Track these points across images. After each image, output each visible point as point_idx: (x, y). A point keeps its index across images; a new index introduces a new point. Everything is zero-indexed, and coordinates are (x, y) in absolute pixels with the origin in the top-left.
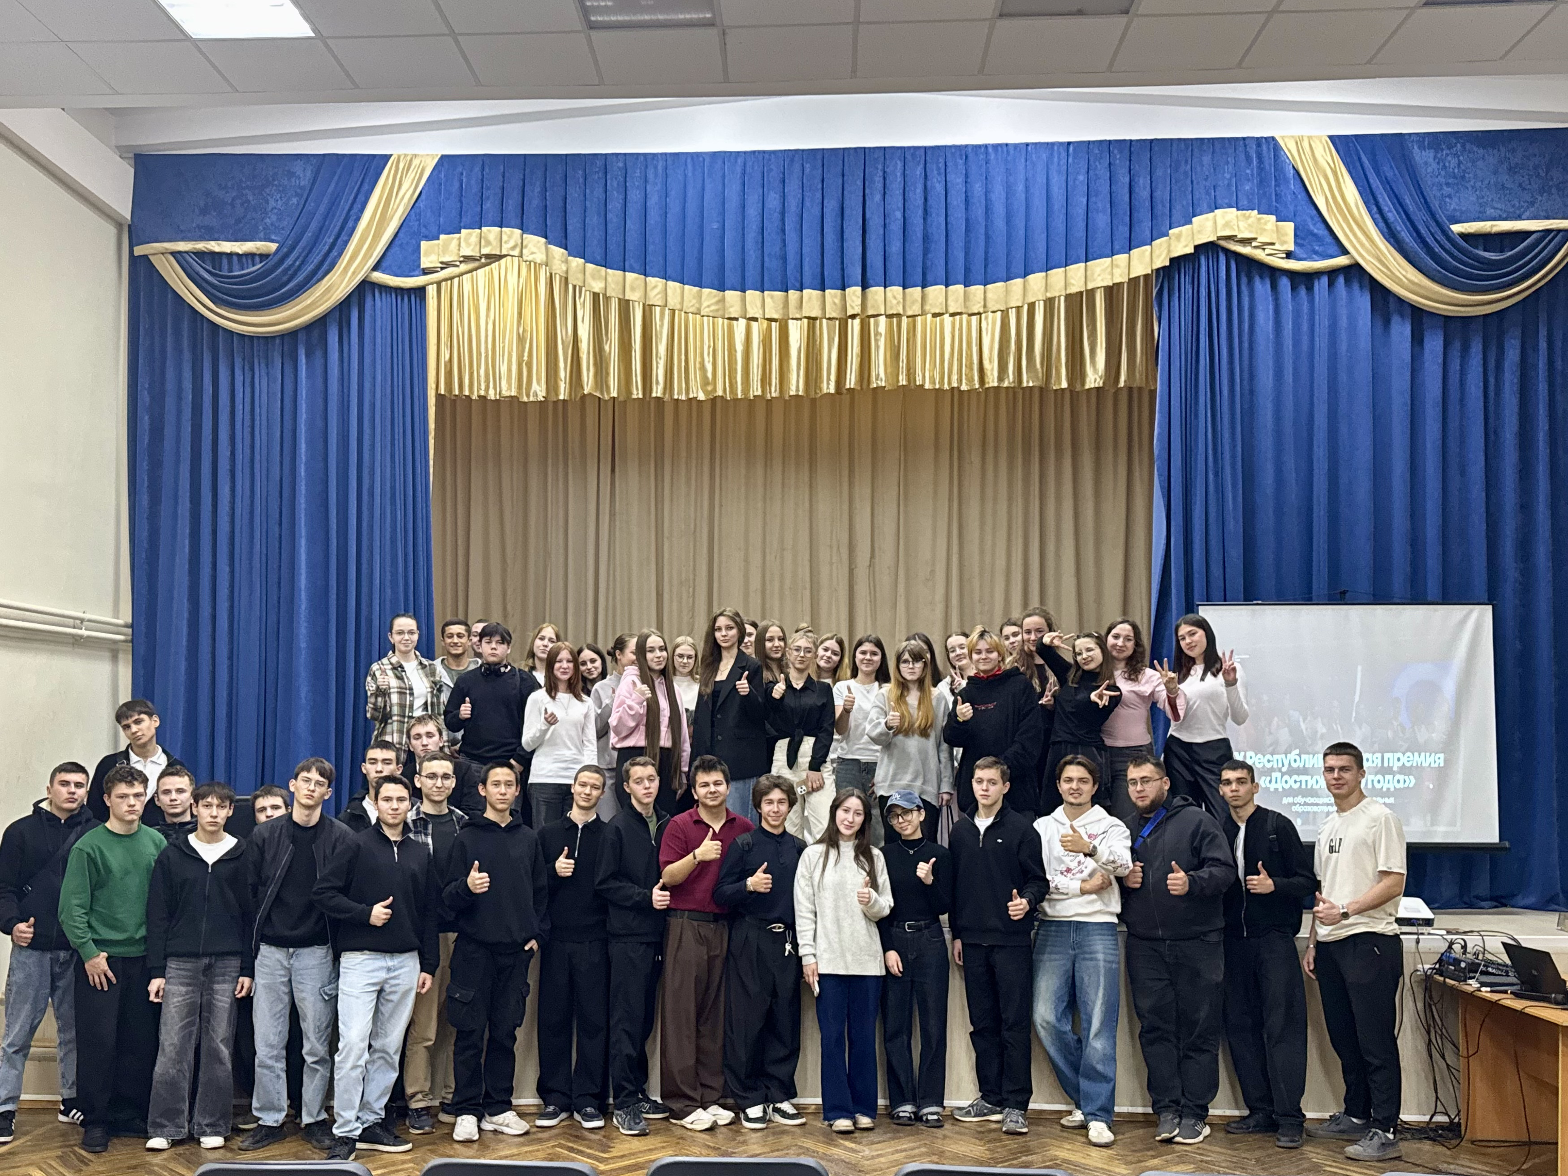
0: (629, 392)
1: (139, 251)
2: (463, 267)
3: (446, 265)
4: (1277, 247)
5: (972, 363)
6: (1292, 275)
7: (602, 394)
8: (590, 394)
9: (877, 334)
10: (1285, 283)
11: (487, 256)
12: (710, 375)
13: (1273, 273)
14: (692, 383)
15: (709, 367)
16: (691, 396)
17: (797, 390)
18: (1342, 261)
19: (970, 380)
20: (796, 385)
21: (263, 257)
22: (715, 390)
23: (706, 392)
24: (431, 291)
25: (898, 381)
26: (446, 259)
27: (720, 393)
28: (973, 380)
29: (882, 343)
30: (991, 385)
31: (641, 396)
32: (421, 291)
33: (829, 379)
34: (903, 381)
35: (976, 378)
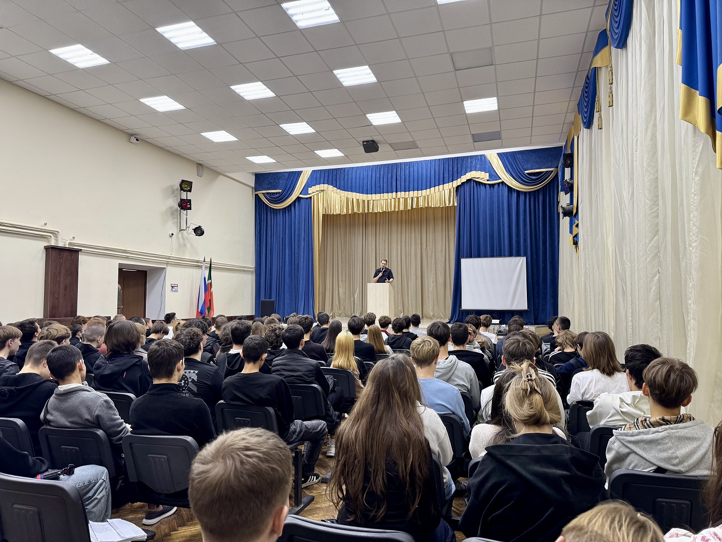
2: (318, 192)
4: (485, 179)
6: (489, 185)
8: (356, 212)
10: (487, 186)
11: (322, 190)
12: (382, 208)
13: (485, 184)
14: (378, 210)
18: (500, 181)
21: (279, 193)
24: (313, 197)
26: (314, 191)
32: (310, 198)
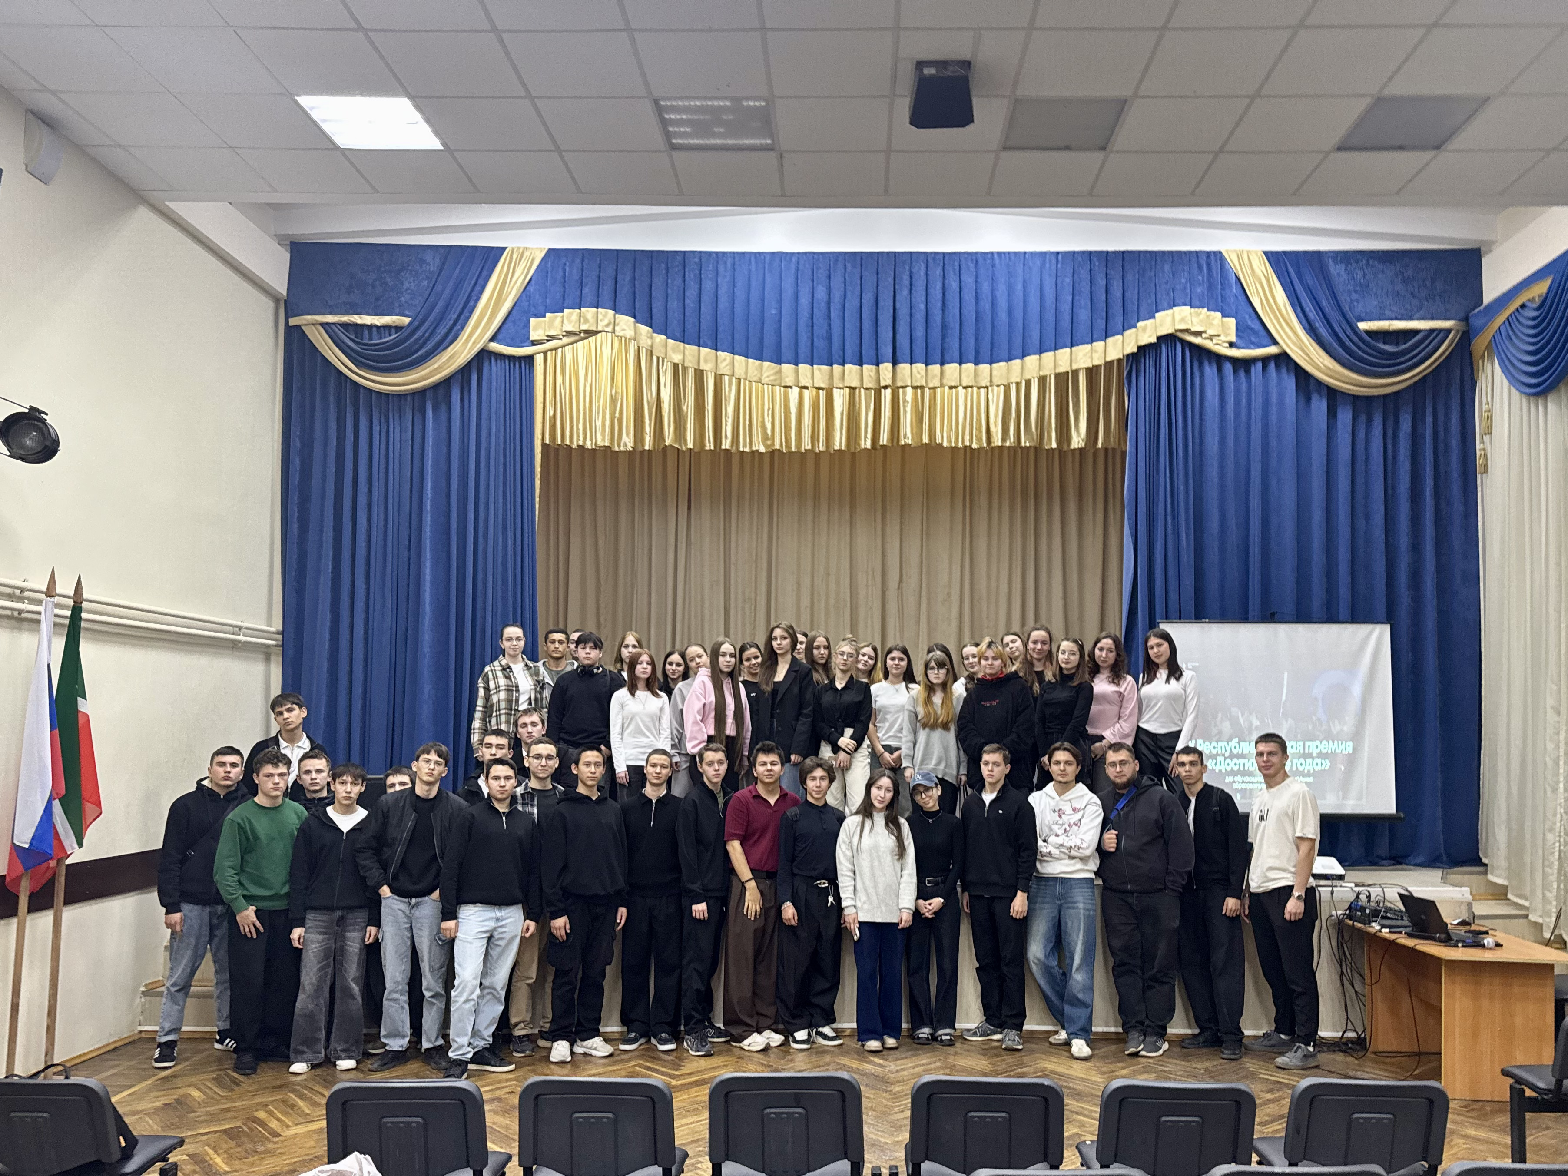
0: (703, 444)
1: (293, 322)
2: (566, 340)
3: (551, 338)
4: (1222, 338)
5: (981, 426)
6: (1234, 361)
7: (681, 446)
8: (671, 446)
9: (905, 401)
10: (1228, 368)
11: (586, 332)
12: (769, 432)
13: (1219, 358)
14: (755, 438)
15: (769, 426)
16: (754, 449)
17: (841, 445)
18: (1273, 350)
19: (979, 440)
20: (839, 441)
21: (398, 328)
22: (773, 444)
23: (766, 446)
24: (539, 359)
25: (921, 439)
26: (552, 333)
27: (777, 446)
28: (982, 439)
29: (909, 409)
30: (996, 444)
31: (712, 448)
32: (529, 359)
33: (866, 437)
34: (925, 440)
35: (984, 439)
